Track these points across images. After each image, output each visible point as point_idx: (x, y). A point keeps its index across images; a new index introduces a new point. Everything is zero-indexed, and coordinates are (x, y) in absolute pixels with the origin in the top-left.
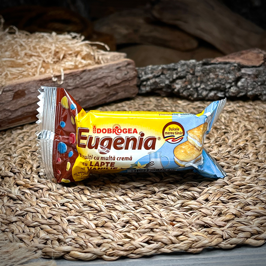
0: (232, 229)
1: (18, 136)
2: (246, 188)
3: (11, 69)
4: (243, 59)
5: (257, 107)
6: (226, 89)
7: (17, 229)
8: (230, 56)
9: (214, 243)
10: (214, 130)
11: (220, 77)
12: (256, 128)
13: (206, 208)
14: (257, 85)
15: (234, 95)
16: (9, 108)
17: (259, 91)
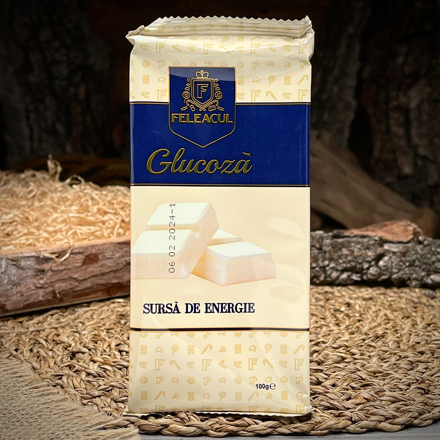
0: (363, 412)
1: (85, 313)
2: (383, 376)
3: (79, 227)
4: (385, 232)
5: (403, 295)
6: (363, 269)
7: (101, 403)
8: (370, 228)
9: (341, 425)
10: (345, 317)
11: (356, 253)
12: (400, 317)
13: (333, 393)
14: (404, 266)
15: (374, 277)
16: (76, 276)
17: (406, 274)
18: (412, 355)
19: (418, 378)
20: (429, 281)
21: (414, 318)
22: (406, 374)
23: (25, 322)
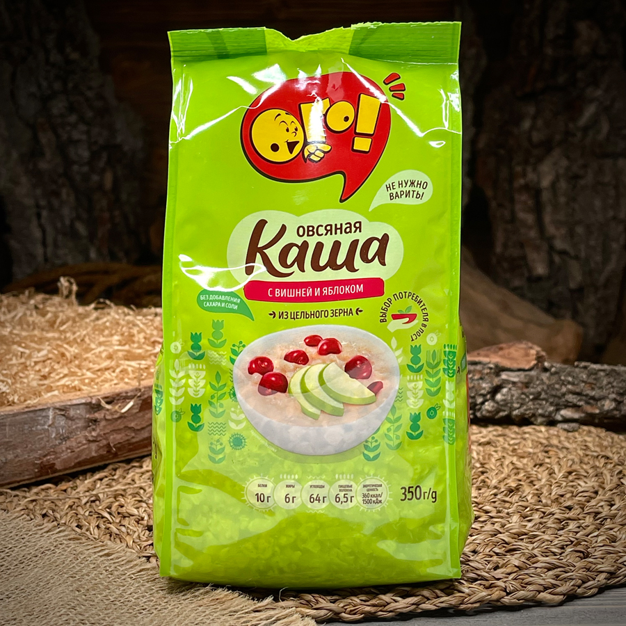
0: (518, 581)
2: (529, 538)
5: (527, 436)
6: (476, 405)
8: (482, 352)
9: (494, 597)
12: (531, 464)
13: (476, 561)
14: (527, 400)
15: (491, 414)
17: (530, 409)
18: (558, 511)
19: (573, 539)
20: (559, 418)
21: (549, 466)
22: (556, 534)
23: (69, 489)
